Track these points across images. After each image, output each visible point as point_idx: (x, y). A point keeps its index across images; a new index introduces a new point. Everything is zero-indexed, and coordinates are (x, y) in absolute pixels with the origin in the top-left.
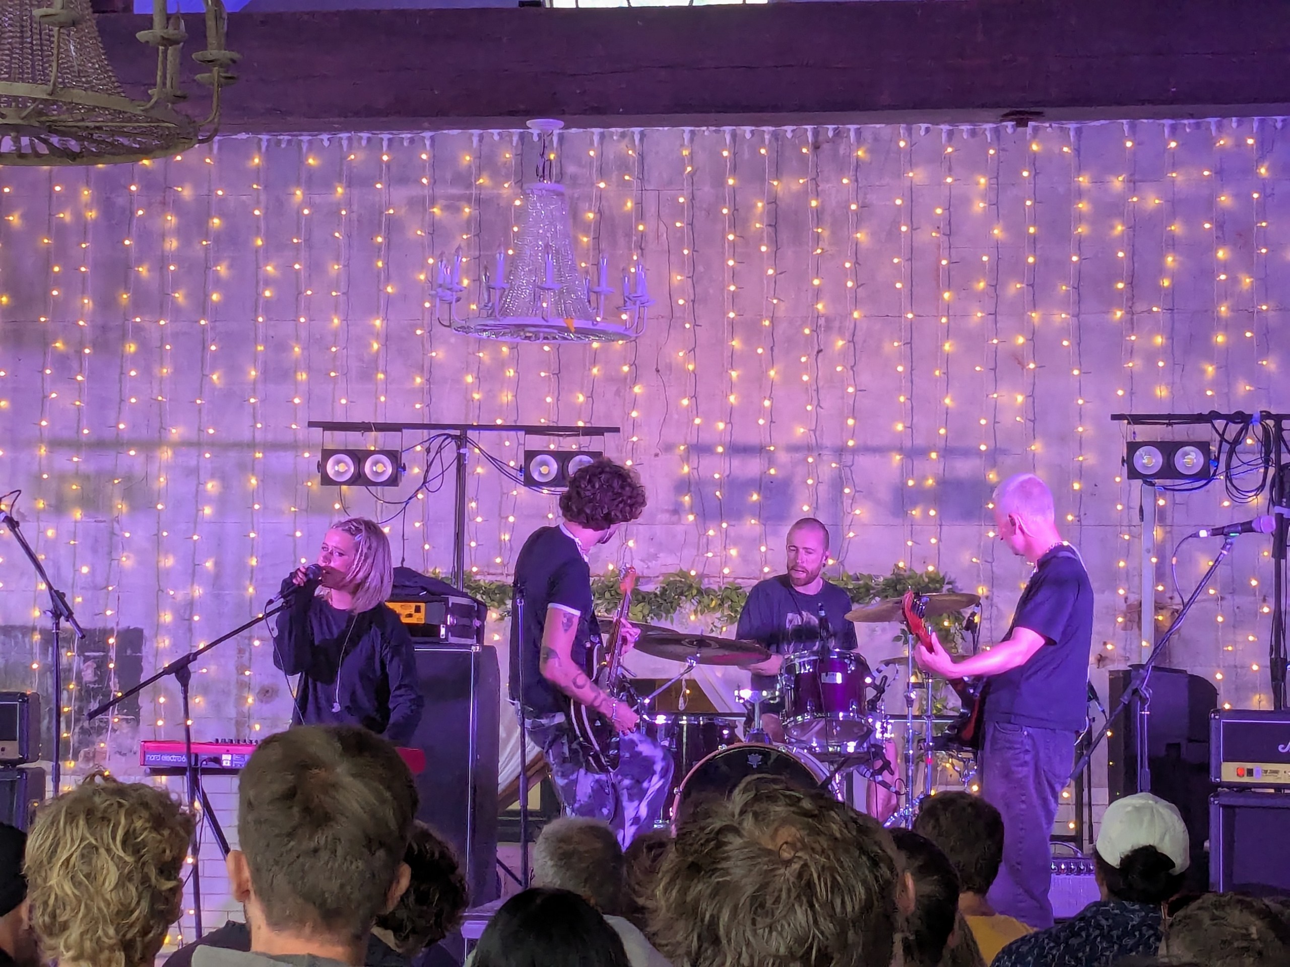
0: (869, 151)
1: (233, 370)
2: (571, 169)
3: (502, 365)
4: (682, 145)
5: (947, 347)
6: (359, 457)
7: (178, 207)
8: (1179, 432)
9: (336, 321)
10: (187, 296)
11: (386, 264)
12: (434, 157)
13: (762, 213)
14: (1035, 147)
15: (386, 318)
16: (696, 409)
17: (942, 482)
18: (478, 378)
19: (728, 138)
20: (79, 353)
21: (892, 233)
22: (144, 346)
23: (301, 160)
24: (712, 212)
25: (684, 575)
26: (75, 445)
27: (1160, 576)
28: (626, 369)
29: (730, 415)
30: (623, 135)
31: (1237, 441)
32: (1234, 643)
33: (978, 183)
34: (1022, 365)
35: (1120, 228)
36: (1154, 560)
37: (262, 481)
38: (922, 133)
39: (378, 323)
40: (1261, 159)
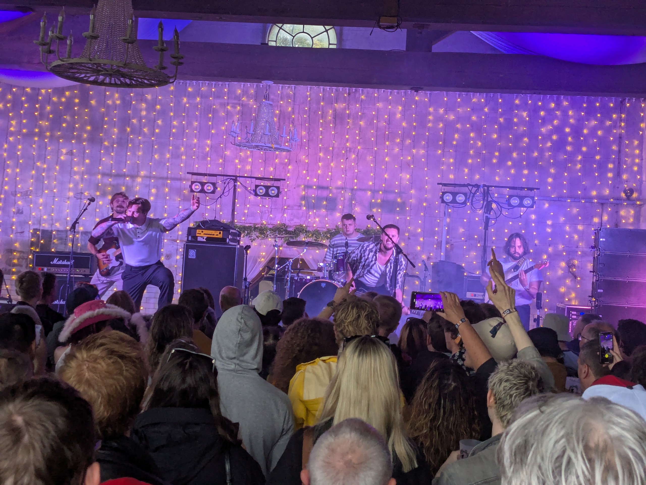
0: (366, 96)
1: (162, 154)
2: (272, 97)
3: (248, 157)
4: (307, 91)
5: (387, 159)
6: (203, 184)
7: (146, 101)
8: (457, 189)
9: (195, 140)
10: (148, 130)
11: (212, 123)
12: (229, 90)
13: (331, 114)
14: (417, 98)
15: (211, 141)
16: (307, 174)
17: (383, 201)
18: (240, 161)
19: (322, 90)
20: (113, 146)
21: (371, 123)
22: (133, 145)
23: (186, 89)
24: (316, 113)
25: (302, 226)
26: (110, 175)
27: (448, 233)
28: (286, 160)
29: (318, 177)
30: (289, 87)
31: (475, 193)
32: (469, 255)
33: (399, 109)
34: (409, 166)
35: (441, 125)
36: (446, 228)
37: (170, 190)
38: (382, 92)
39: (209, 142)
40: (486, 106)
